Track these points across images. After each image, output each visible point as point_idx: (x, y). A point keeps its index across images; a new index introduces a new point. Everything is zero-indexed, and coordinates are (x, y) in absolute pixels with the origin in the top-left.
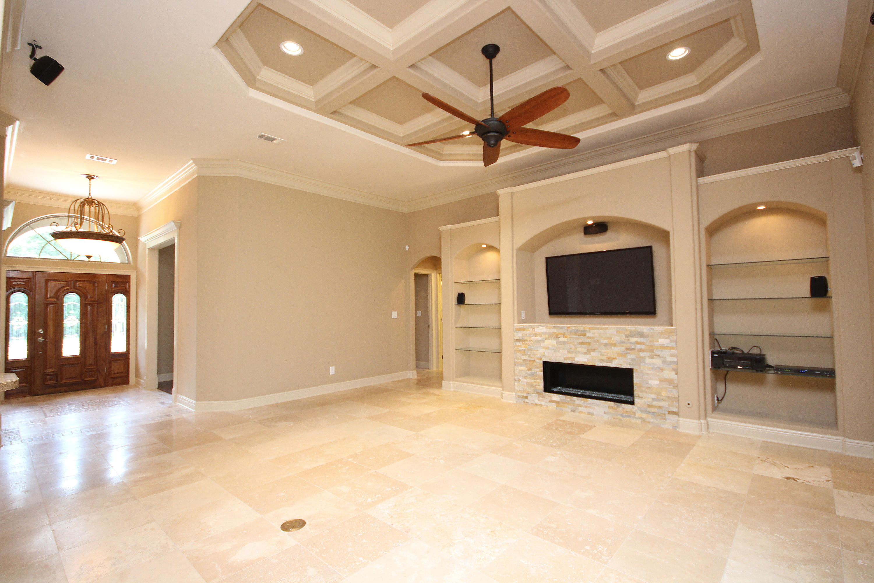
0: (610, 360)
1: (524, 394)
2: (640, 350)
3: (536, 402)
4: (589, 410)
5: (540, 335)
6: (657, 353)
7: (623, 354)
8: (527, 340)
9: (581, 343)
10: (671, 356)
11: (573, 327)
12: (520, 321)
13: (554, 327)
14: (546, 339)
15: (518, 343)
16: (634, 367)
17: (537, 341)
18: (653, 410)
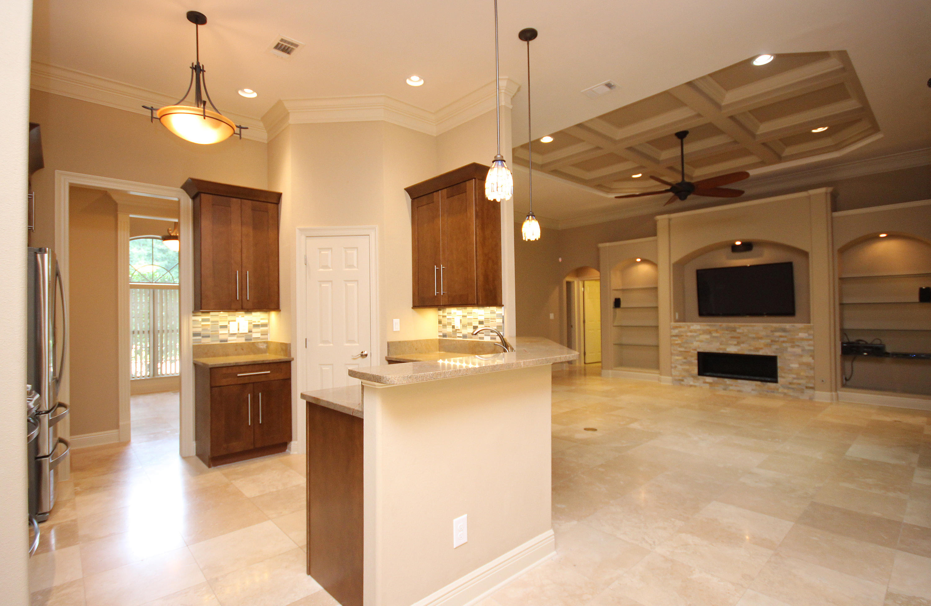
0: (757, 349)
1: (680, 378)
2: (784, 342)
3: (692, 383)
4: (739, 388)
5: (695, 331)
6: (797, 343)
7: (768, 345)
8: (682, 336)
9: (732, 337)
10: (809, 345)
11: (724, 325)
12: (676, 321)
13: (708, 325)
14: (700, 334)
15: (674, 338)
16: (778, 355)
17: (691, 336)
18: (793, 386)
